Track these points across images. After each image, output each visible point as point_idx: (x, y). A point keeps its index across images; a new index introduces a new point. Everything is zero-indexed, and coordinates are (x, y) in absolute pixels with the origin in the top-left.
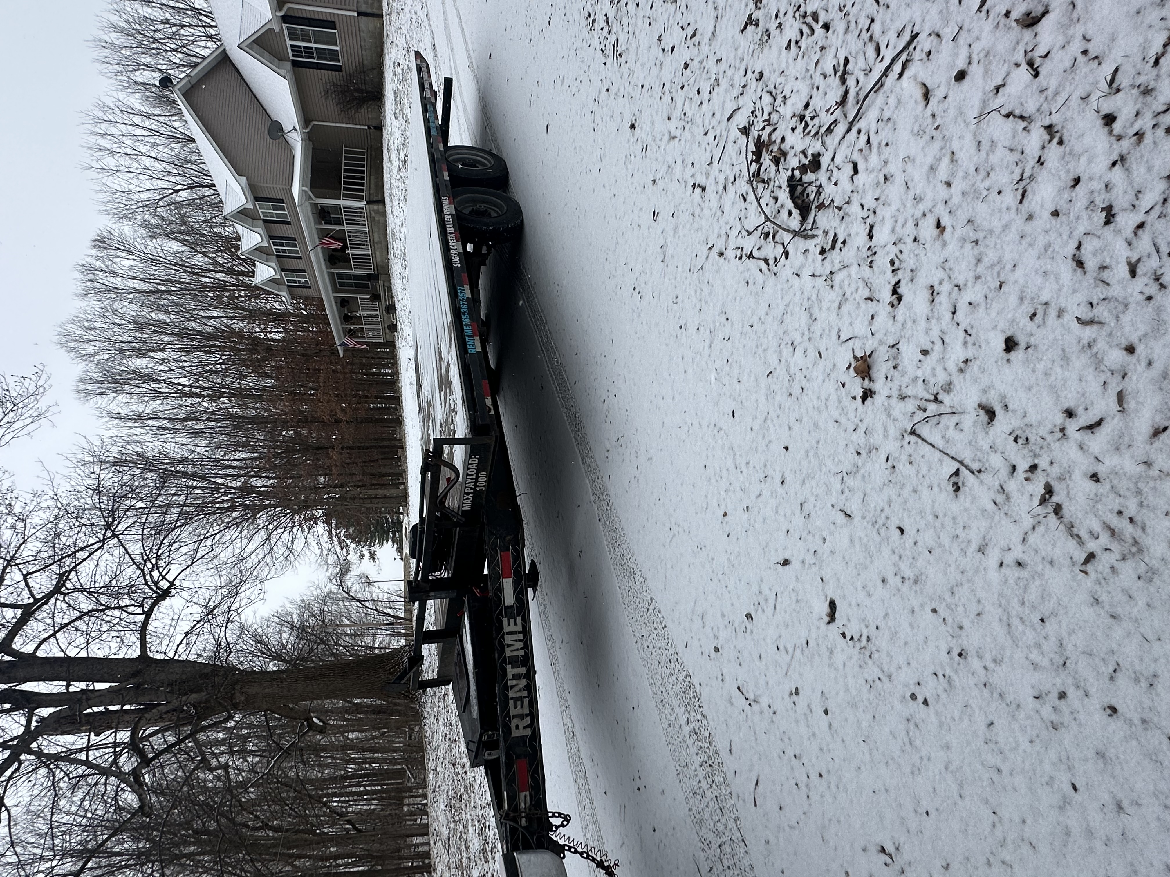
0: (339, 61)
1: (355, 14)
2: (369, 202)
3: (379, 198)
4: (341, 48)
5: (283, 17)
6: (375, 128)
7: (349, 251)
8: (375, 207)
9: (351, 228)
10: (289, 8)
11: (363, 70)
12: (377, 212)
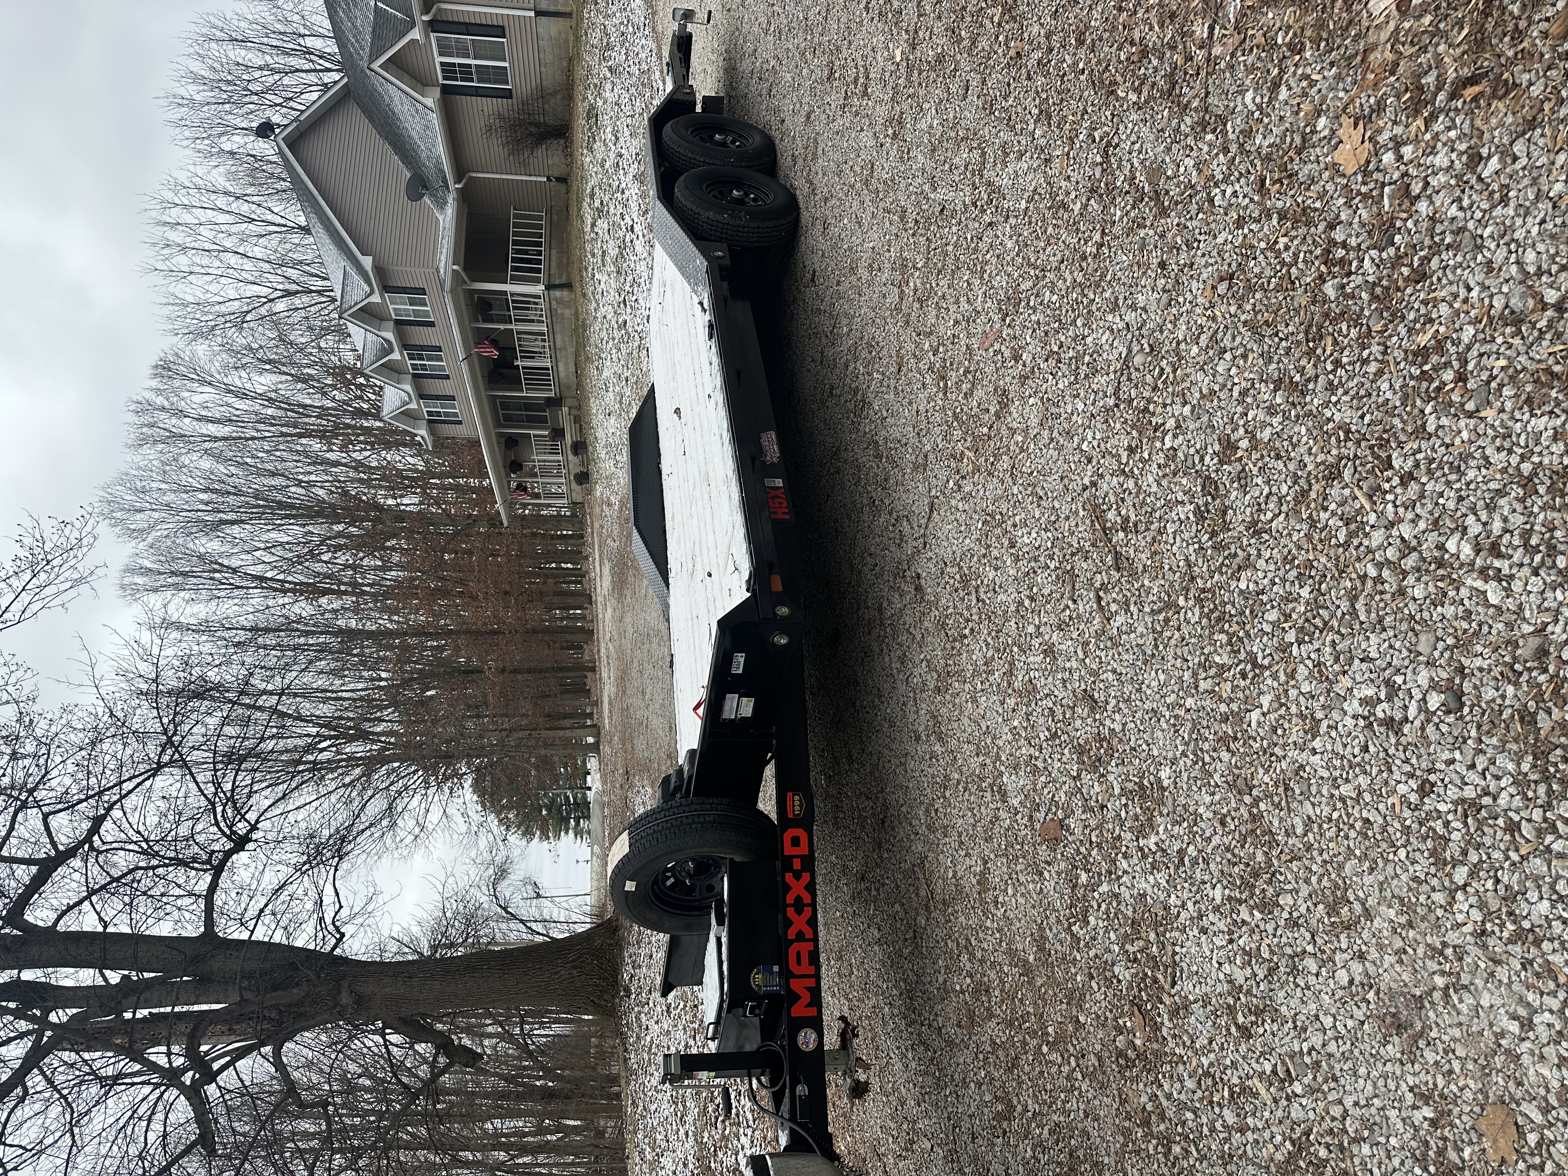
0: (507, 83)
1: (532, 14)
2: (549, 287)
3: (564, 280)
4: (512, 63)
5: (430, 23)
6: (558, 179)
7: (519, 363)
8: (557, 293)
9: (522, 327)
10: (440, 10)
11: (542, 94)
12: (560, 301)
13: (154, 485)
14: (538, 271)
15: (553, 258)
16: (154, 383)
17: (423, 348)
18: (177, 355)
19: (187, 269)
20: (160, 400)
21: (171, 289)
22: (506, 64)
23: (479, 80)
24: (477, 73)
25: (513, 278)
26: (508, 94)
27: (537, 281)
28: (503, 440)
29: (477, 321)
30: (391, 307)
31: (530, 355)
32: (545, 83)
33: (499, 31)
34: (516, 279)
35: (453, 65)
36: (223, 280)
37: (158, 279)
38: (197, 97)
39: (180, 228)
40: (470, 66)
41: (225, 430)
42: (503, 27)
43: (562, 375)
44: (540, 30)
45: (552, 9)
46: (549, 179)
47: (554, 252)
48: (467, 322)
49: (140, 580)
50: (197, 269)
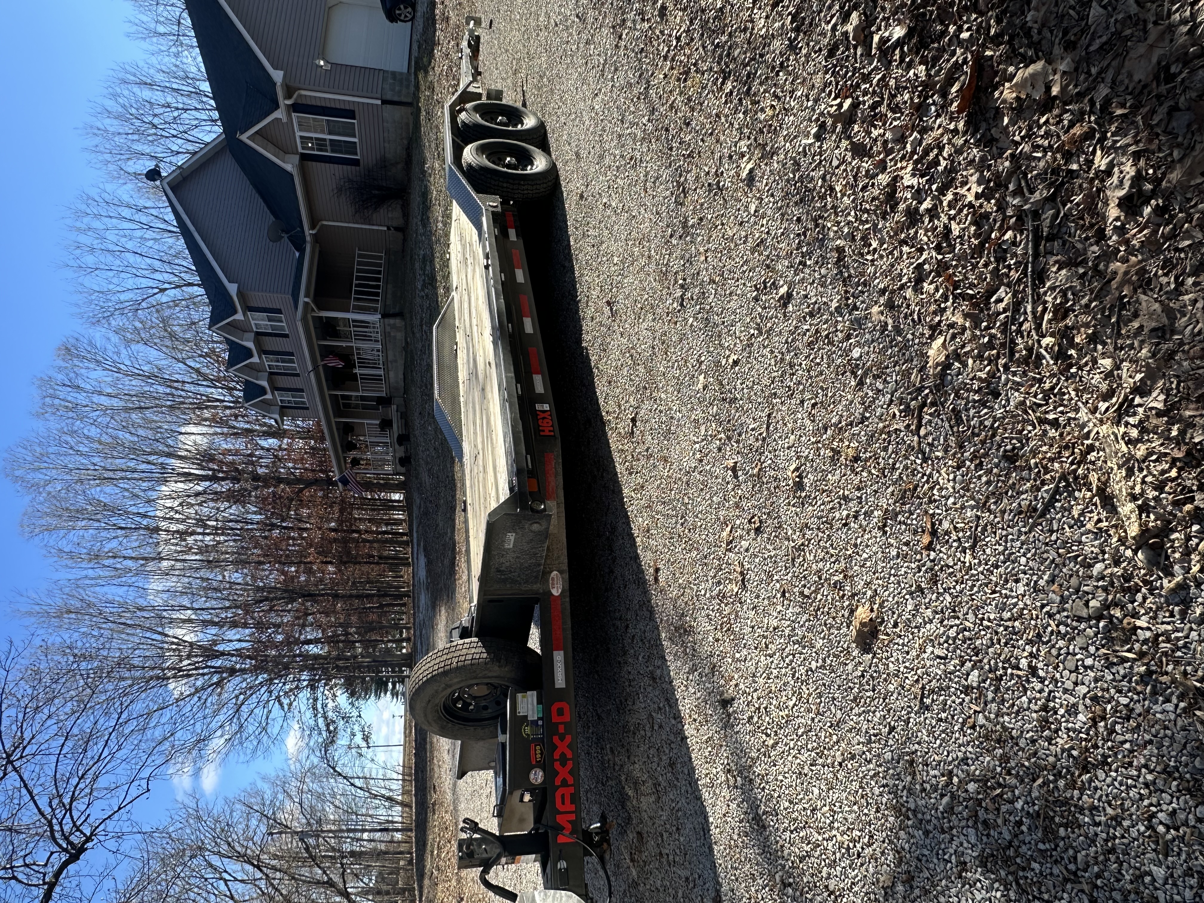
0: (356, 154)
1: (379, 102)
2: (384, 316)
3: (397, 310)
4: (361, 139)
5: (293, 105)
6: (397, 229)
7: (357, 371)
8: (392, 321)
9: (361, 344)
10: (300, 96)
14: (377, 302)
15: (390, 292)
17: (278, 353)
22: (355, 140)
23: (333, 151)
24: (331, 145)
26: (356, 163)
27: (375, 310)
28: (340, 427)
29: (323, 339)
30: (252, 322)
31: (366, 365)
32: (388, 155)
33: (351, 114)
34: (357, 309)
35: (311, 138)
40: (325, 140)
42: (354, 111)
44: (385, 115)
45: (396, 99)
46: (388, 228)
47: (390, 286)
48: (314, 340)
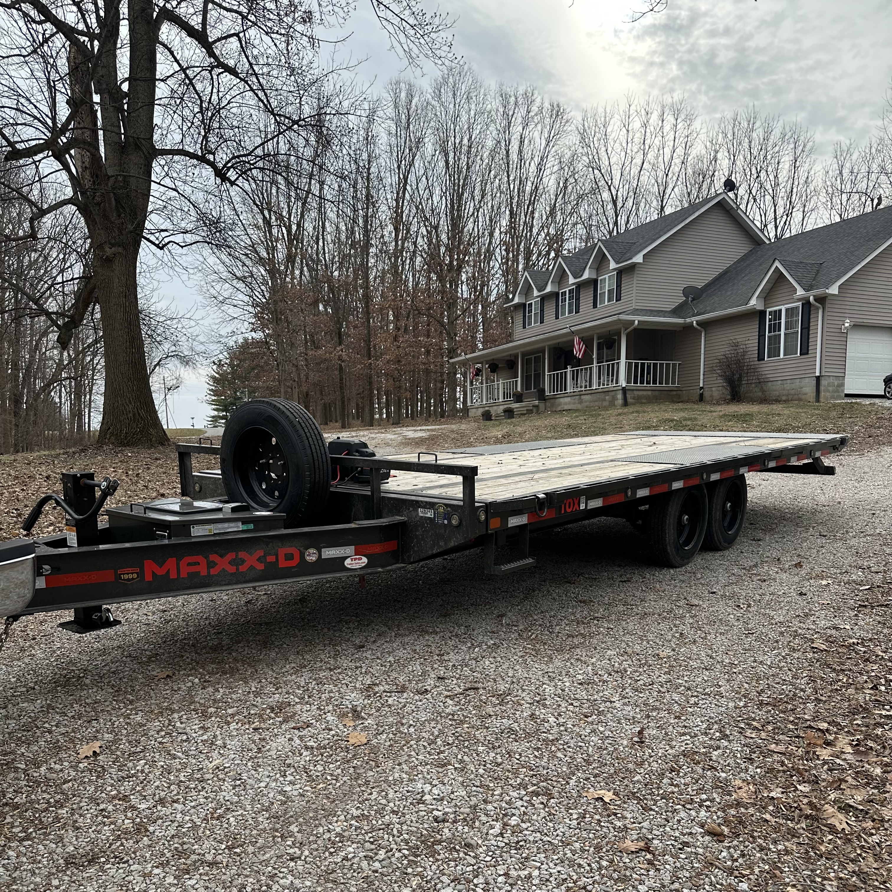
0: (768, 357)
1: (818, 374)
2: (624, 390)
3: (630, 400)
4: (783, 360)
5: (808, 302)
6: (701, 395)
7: (569, 369)
8: (620, 396)
9: (595, 371)
10: (818, 309)
11: (762, 382)
12: (614, 398)
13: (473, 107)
14: (636, 382)
15: (645, 393)
16: (547, 105)
17: (578, 300)
18: (567, 121)
19: (630, 129)
20: (535, 109)
21: (616, 116)
22: (782, 356)
23: (769, 337)
24: (775, 336)
25: (630, 364)
26: (761, 358)
27: (628, 382)
28: (513, 358)
29: (599, 338)
30: (607, 276)
31: (575, 377)
32: (770, 384)
33: (805, 351)
34: (629, 365)
35: (780, 319)
36: (623, 154)
37: (623, 106)
38: (754, 135)
39: (660, 122)
40: (780, 330)
41: (514, 156)
42: (807, 353)
43: (562, 400)
44: (807, 380)
45: (822, 388)
46: (702, 388)
47: (649, 393)
48: (598, 331)
49: (403, 95)
50: (630, 135)
